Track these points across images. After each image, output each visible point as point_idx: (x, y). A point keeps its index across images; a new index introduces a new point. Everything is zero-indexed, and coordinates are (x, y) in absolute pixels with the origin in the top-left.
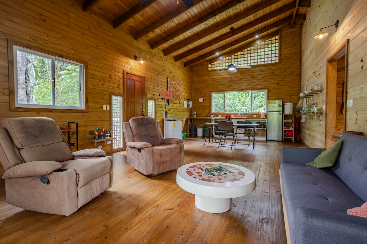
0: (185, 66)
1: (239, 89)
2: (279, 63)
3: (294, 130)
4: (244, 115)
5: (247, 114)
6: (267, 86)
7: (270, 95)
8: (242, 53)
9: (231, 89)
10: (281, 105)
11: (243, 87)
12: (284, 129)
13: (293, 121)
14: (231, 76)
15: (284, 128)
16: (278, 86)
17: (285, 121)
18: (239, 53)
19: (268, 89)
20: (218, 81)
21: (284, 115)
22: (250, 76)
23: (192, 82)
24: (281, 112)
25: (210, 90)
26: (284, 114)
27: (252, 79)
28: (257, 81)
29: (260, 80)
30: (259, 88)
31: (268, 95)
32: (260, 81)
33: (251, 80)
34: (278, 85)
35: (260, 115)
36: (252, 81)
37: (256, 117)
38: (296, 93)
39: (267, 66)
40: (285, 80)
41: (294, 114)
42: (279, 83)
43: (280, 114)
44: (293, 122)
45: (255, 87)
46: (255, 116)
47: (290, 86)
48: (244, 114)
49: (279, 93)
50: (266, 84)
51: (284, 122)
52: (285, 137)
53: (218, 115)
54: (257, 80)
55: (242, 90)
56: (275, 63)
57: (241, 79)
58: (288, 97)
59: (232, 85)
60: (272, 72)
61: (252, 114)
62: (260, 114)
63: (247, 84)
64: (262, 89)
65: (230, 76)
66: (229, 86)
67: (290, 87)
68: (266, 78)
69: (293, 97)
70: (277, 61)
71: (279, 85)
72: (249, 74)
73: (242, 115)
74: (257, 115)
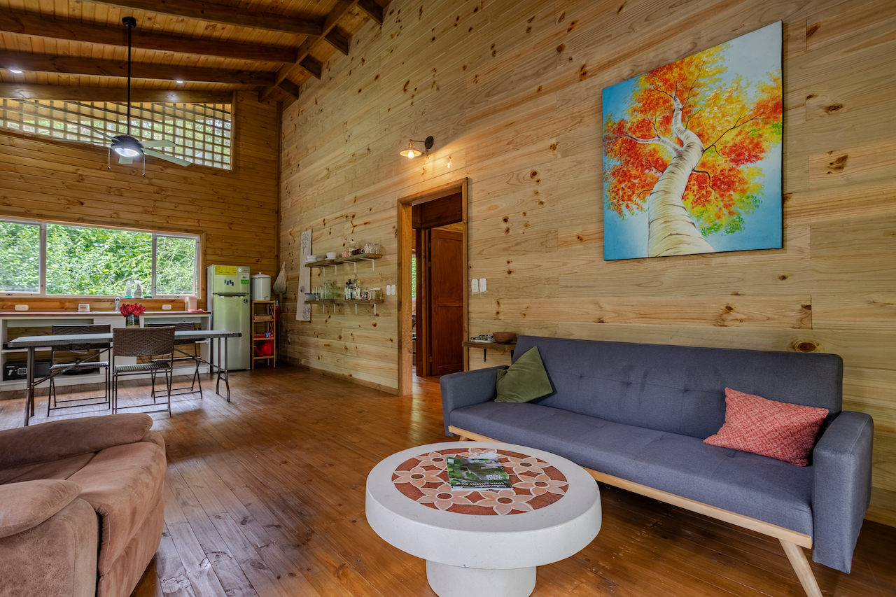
1: (110, 220)
2: (233, 173)
3: (274, 338)
6: (202, 225)
7: (209, 251)
9: (77, 216)
10: (246, 279)
11: (125, 216)
12: (254, 339)
13: (273, 318)
14: (79, 172)
15: (253, 335)
16: (231, 231)
17: (256, 318)
18: (111, 105)
19: (204, 234)
20: (12, 176)
22: (151, 187)
24: (248, 297)
26: (253, 302)
27: (158, 197)
28: (173, 208)
29: (183, 206)
30: (179, 227)
31: (205, 251)
32: (181, 207)
33: (155, 201)
34: (231, 229)
35: (181, 305)
36: (159, 204)
37: (170, 308)
38: (270, 252)
39: (203, 173)
40: (246, 219)
41: (274, 301)
42: (231, 224)
43: (246, 301)
44: (272, 320)
45: (168, 222)
46: (167, 307)
47: (258, 234)
49: (233, 248)
50: (199, 220)
51: (253, 321)
52: (256, 358)
53: (12, 303)
54: (173, 204)
56: (222, 171)
57: (118, 189)
58: (253, 260)
59: (83, 201)
60: (215, 190)
61: (156, 301)
62: (183, 301)
63: (140, 209)
64: (187, 231)
66: (70, 203)
67: (256, 236)
68: (201, 203)
69: (264, 261)
70: (226, 167)
71: (233, 227)
72: (146, 181)
74: (174, 304)
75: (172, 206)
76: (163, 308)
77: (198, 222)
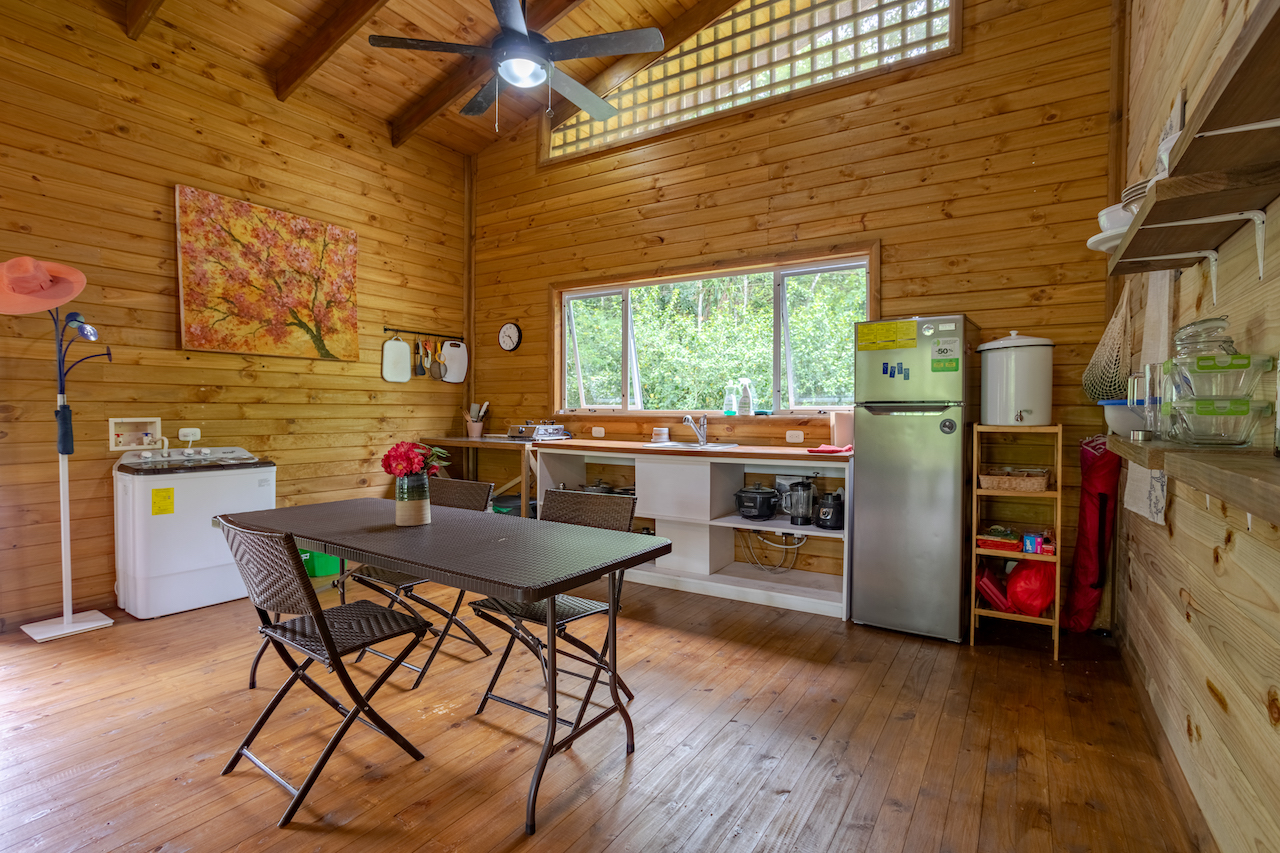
0: (395, 141)
1: (698, 259)
2: (953, 55)
3: (1056, 559)
4: (732, 428)
5: (745, 420)
6: (870, 225)
7: (889, 290)
8: (725, 29)
9: (654, 266)
10: (950, 356)
11: (723, 246)
12: (976, 551)
13: (1051, 486)
14: (658, 185)
15: (975, 537)
16: (949, 223)
17: (985, 480)
19: (876, 248)
20: (589, 222)
21: (981, 434)
22: (765, 170)
23: (472, 238)
24: (955, 414)
25: (553, 279)
26: (977, 428)
27: (776, 186)
28: (806, 201)
29: (826, 190)
30: (818, 243)
31: (880, 291)
32: (824, 195)
33: (771, 197)
34: (949, 216)
35: (822, 431)
36: (778, 201)
39: (873, 90)
40: (997, 175)
41: (1058, 429)
42: (950, 201)
43: (947, 426)
44: (1050, 494)
45: (796, 239)
46: (795, 435)
47: (1040, 211)
48: (731, 422)
49: (956, 269)
50: (864, 215)
51: (976, 492)
52: (985, 612)
53: (588, 425)
54: (806, 193)
55: (718, 264)
56: (933, 59)
57: (711, 194)
58: (1023, 296)
59: (663, 234)
60: (904, 122)
61: (775, 423)
62: (826, 425)
63: (745, 223)
64: (835, 249)
65: (650, 185)
66: (650, 243)
67: (1035, 218)
68: (869, 168)
69: (1061, 295)
70: (942, 45)
71: (954, 209)
72: (755, 159)
73: (720, 430)
74: (808, 430)
75: (802, 197)
76: (788, 440)
77: (862, 221)
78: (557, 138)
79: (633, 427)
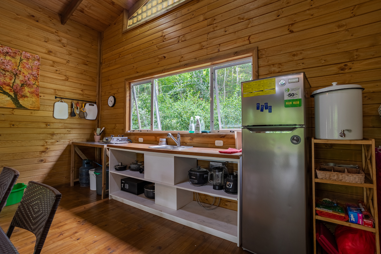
0: (63, 22)
1: (178, 64)
4: (192, 139)
5: (197, 135)
6: (252, 41)
9: (162, 69)
12: (315, 217)
14: (164, 35)
15: (314, 208)
16: (292, 35)
17: (320, 174)
19: (255, 51)
20: (139, 53)
21: (316, 144)
22: (206, 22)
23: (101, 63)
24: (300, 132)
25: (126, 77)
26: (314, 141)
27: (210, 28)
28: (223, 33)
29: (232, 27)
30: (229, 52)
31: (258, 72)
32: (231, 29)
33: (208, 33)
34: (292, 32)
35: (231, 141)
36: (211, 35)
37: (222, 144)
40: (317, 8)
41: (372, 142)
42: (292, 24)
43: (295, 139)
45: (219, 51)
46: (219, 142)
47: (343, 22)
48: (192, 136)
49: (296, 58)
50: (249, 36)
51: (314, 180)
53: (137, 137)
54: (223, 30)
55: (186, 65)
57: (184, 35)
58: (335, 69)
59: (165, 55)
61: (211, 137)
62: (233, 138)
63: (198, 46)
64: (236, 53)
65: (160, 35)
66: (161, 59)
67: (339, 27)
68: (252, 14)
69: (357, 66)
71: (293, 28)
72: (201, 18)
73: (187, 140)
74: (225, 140)
75: (221, 32)
76: (216, 145)
77: (249, 39)
78: (130, 22)
79: (153, 138)
